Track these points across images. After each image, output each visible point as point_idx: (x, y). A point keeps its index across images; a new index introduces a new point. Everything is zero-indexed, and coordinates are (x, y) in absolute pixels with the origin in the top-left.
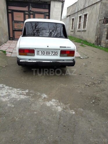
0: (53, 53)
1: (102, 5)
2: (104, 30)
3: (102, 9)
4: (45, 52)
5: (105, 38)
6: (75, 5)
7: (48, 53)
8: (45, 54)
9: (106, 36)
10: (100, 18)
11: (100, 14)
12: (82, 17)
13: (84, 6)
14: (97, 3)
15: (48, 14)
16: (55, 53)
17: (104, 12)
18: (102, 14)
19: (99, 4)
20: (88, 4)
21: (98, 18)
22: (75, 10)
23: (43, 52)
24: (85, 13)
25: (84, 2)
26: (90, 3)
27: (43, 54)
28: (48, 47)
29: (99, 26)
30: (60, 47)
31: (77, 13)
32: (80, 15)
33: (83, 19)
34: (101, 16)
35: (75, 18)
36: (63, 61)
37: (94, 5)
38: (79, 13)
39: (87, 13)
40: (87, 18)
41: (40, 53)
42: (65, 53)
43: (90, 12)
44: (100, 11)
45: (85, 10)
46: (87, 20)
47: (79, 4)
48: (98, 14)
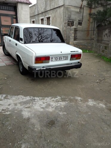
0: (65, 58)
1: (65, 9)
2: (71, 32)
3: (65, 13)
4: (58, 58)
5: (73, 40)
6: (34, 7)
7: (60, 59)
8: (58, 60)
9: (73, 38)
10: (64, 21)
11: (64, 18)
12: (44, 19)
13: (45, 9)
14: (59, 7)
15: (15, 17)
16: (66, 57)
17: (67, 16)
18: (66, 18)
19: (62, 8)
20: (49, 7)
21: (62, 21)
22: (34, 13)
23: (56, 57)
24: (48, 16)
25: (45, 5)
26: (51, 7)
27: (56, 60)
28: (61, 52)
29: (65, 29)
30: (71, 52)
31: (37, 16)
32: (42, 18)
33: (46, 22)
34: (65, 19)
35: (36, 21)
36: (71, 64)
37: (56, 9)
38: (40, 15)
39: (49, 16)
40: (51, 21)
41: (54, 59)
42: (75, 57)
43: (53, 15)
44: (64, 15)
45: (46, 12)
46: (51, 22)
47: (39, 7)
48: (62, 17)
